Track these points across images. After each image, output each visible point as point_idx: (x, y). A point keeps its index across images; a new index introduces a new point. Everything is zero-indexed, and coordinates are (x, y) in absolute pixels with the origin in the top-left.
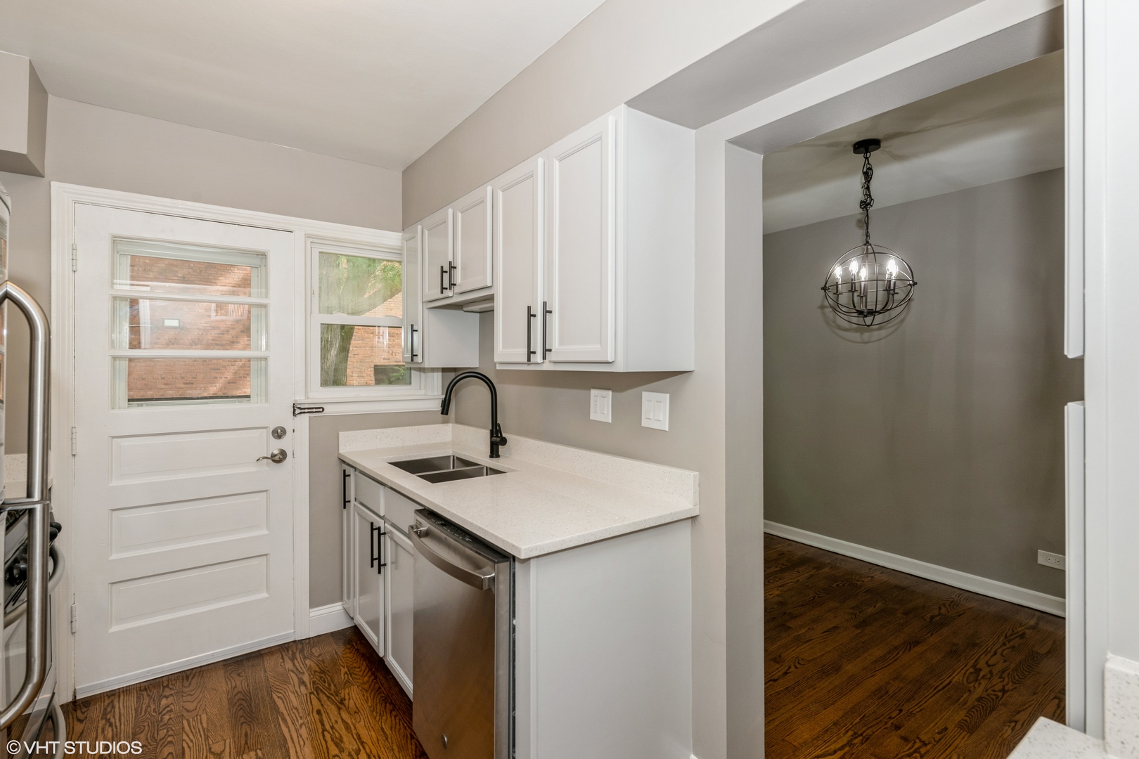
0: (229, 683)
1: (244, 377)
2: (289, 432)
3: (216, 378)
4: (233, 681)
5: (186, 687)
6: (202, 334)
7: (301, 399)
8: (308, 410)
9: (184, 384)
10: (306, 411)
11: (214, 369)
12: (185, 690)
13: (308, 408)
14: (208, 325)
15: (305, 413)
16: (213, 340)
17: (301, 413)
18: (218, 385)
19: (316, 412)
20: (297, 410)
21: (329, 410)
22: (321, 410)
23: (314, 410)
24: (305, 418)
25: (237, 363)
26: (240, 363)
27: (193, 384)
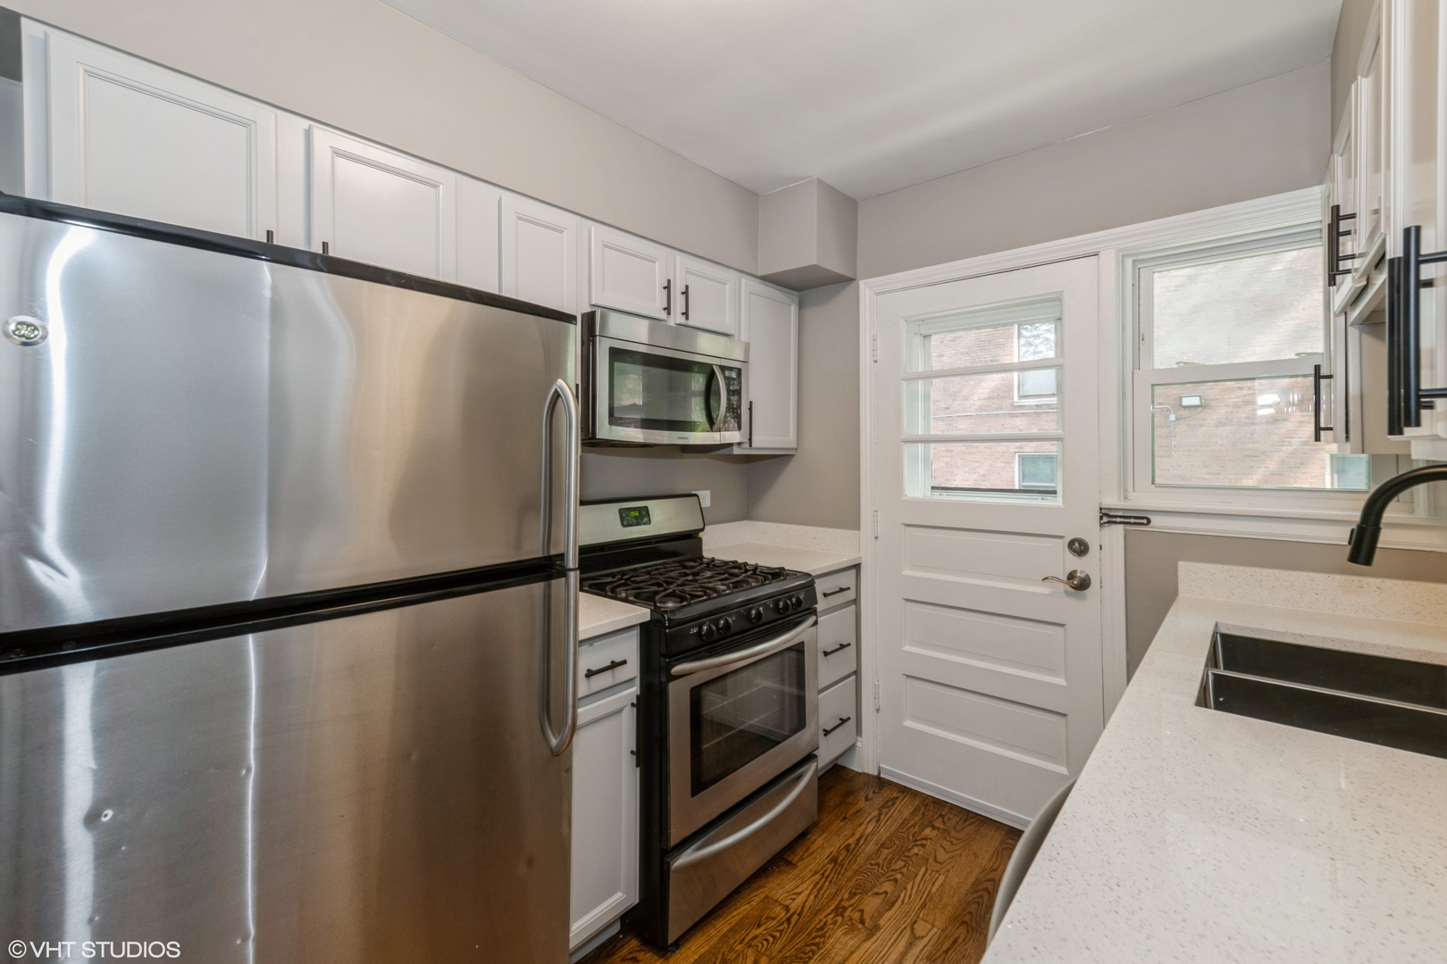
0: (994, 859)
1: (1296, 468)
2: (1093, 548)
3: (1252, 467)
4: (999, 860)
5: (956, 830)
6: (1232, 411)
7: (1112, 501)
8: (1122, 520)
9: (1208, 474)
10: (1118, 520)
11: (1249, 456)
12: (953, 833)
13: (1121, 517)
14: (1240, 400)
15: (1116, 523)
16: (1247, 418)
17: (1109, 522)
18: (1254, 477)
19: (1135, 523)
20: (1108, 517)
21: (1158, 522)
22: (1145, 521)
23: (1132, 521)
24: (1118, 531)
25: (1283, 448)
26: (1290, 448)
27: (1219, 474)
